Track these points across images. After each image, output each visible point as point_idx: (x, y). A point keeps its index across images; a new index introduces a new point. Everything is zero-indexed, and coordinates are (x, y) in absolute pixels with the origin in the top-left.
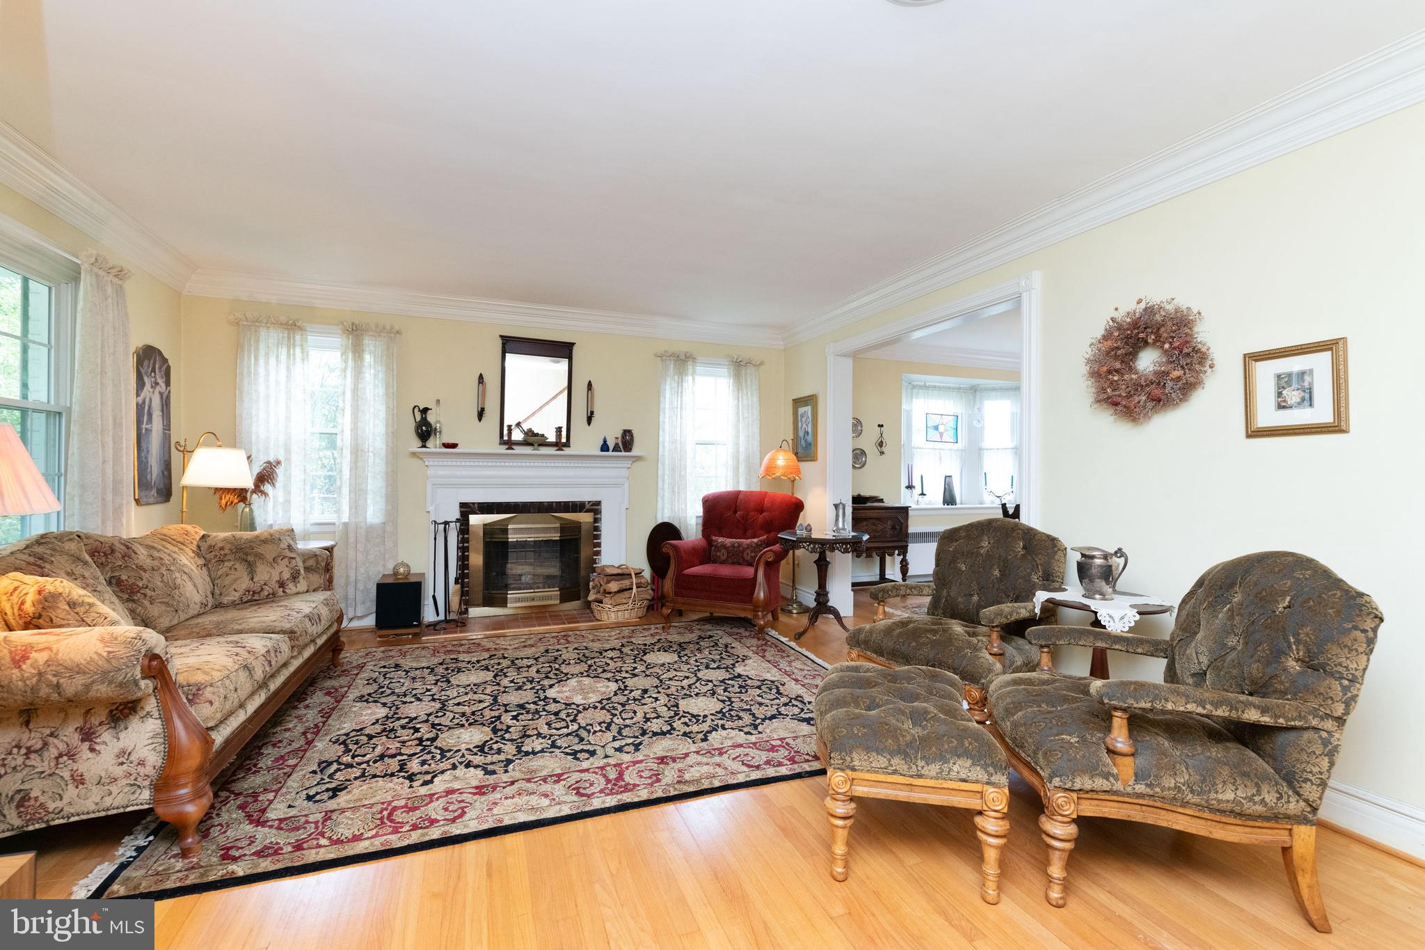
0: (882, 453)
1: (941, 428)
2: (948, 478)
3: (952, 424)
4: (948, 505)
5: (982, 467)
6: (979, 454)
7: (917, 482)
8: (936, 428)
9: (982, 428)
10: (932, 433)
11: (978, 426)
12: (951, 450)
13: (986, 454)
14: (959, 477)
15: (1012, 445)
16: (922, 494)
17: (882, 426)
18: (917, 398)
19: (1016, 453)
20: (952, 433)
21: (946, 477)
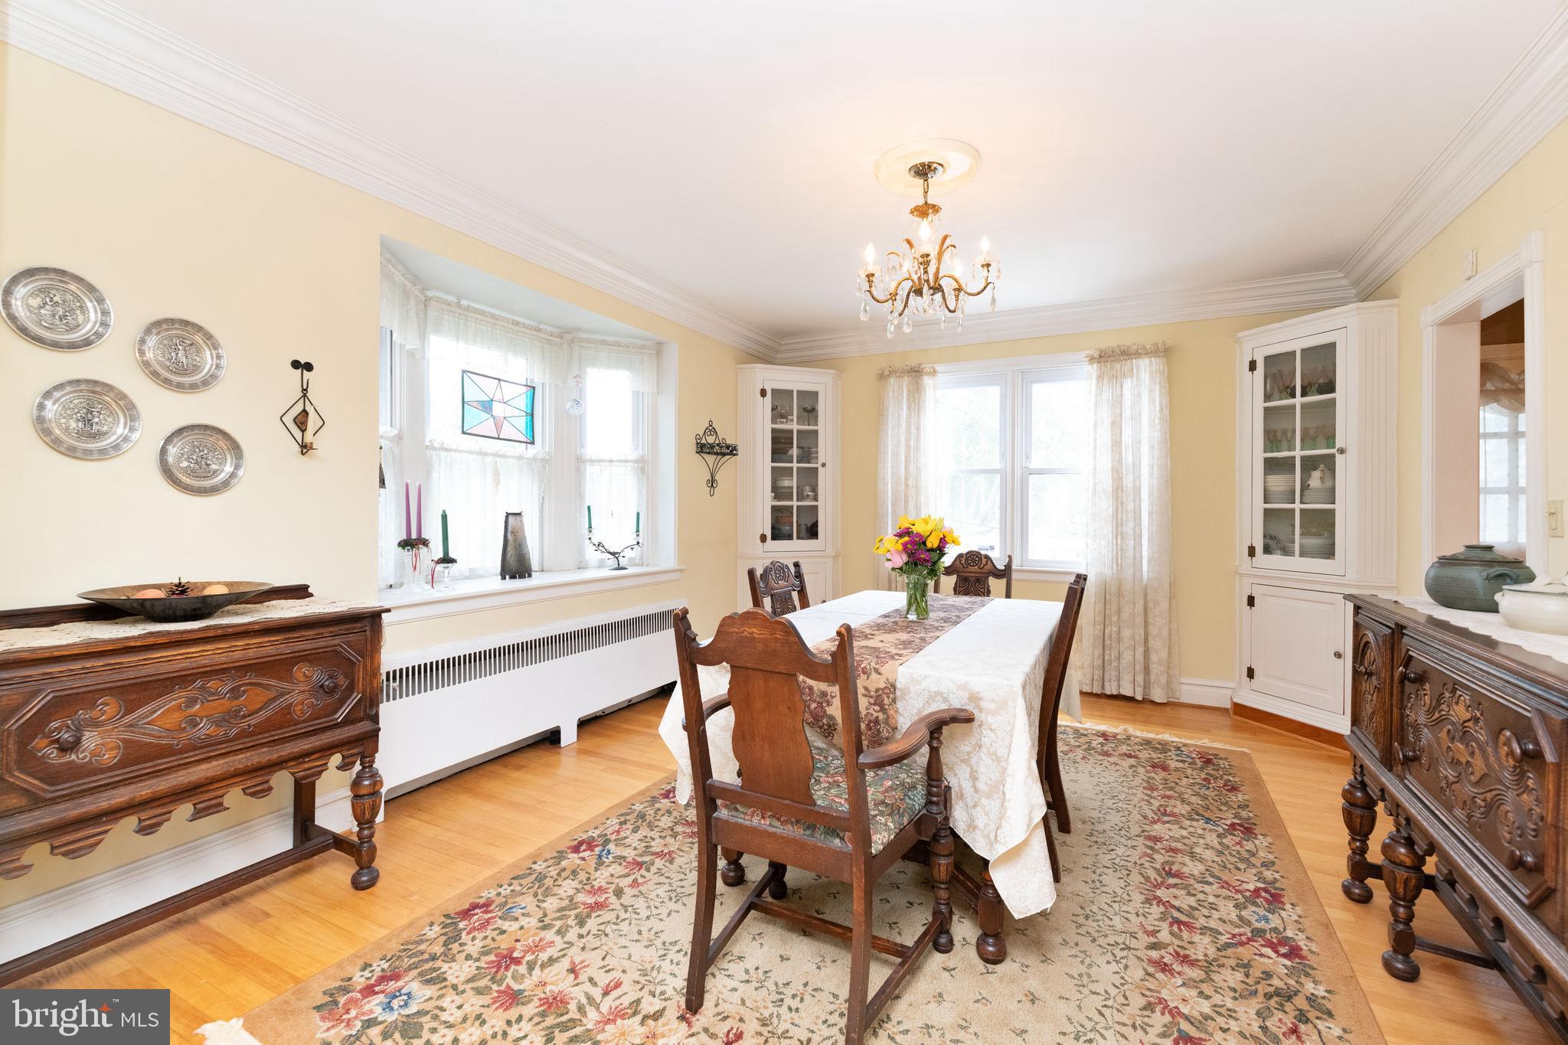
0: (305, 448)
1: (498, 409)
2: (512, 518)
3: (523, 403)
4: (513, 577)
5: (581, 496)
6: (578, 469)
7: (432, 531)
8: (487, 406)
9: (581, 419)
10: (474, 416)
11: (575, 412)
12: (520, 458)
13: (590, 470)
14: (537, 515)
15: (633, 455)
16: (447, 560)
17: (308, 367)
18: (437, 331)
19: (642, 469)
20: (522, 423)
21: (508, 515)
